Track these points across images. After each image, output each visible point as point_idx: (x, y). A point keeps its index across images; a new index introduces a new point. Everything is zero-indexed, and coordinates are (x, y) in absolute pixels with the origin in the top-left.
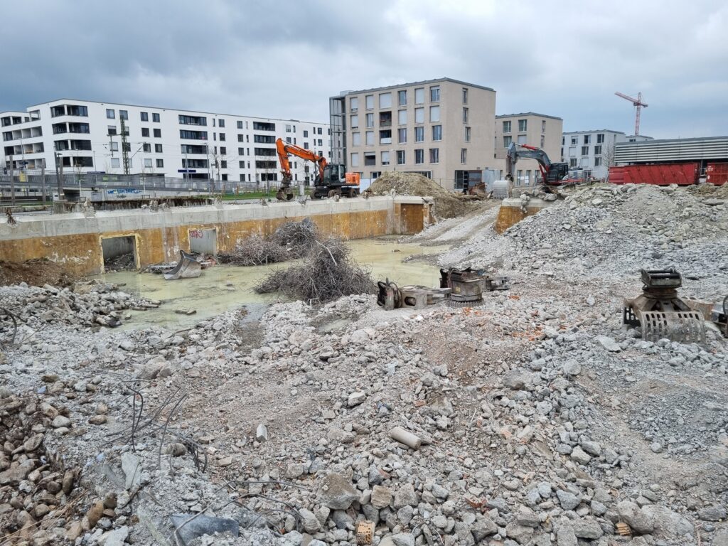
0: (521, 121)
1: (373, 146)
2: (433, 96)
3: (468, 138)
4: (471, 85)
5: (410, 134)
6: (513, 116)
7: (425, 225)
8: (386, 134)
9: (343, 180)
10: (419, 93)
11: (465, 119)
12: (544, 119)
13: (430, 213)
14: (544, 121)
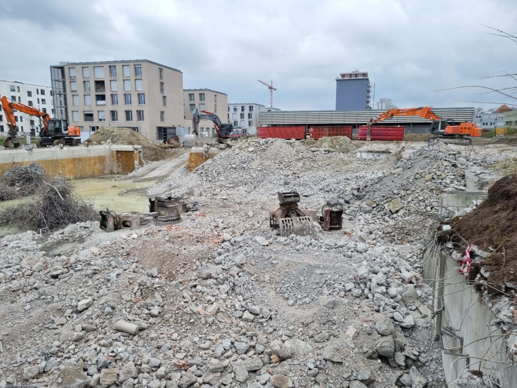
0: (201, 94)
1: (91, 106)
2: (137, 71)
3: (165, 104)
4: (165, 67)
5: (121, 99)
6: (195, 90)
7: (136, 166)
8: (102, 97)
9: (66, 132)
10: (126, 68)
11: (162, 90)
12: (216, 94)
13: (139, 158)
14: (216, 95)
